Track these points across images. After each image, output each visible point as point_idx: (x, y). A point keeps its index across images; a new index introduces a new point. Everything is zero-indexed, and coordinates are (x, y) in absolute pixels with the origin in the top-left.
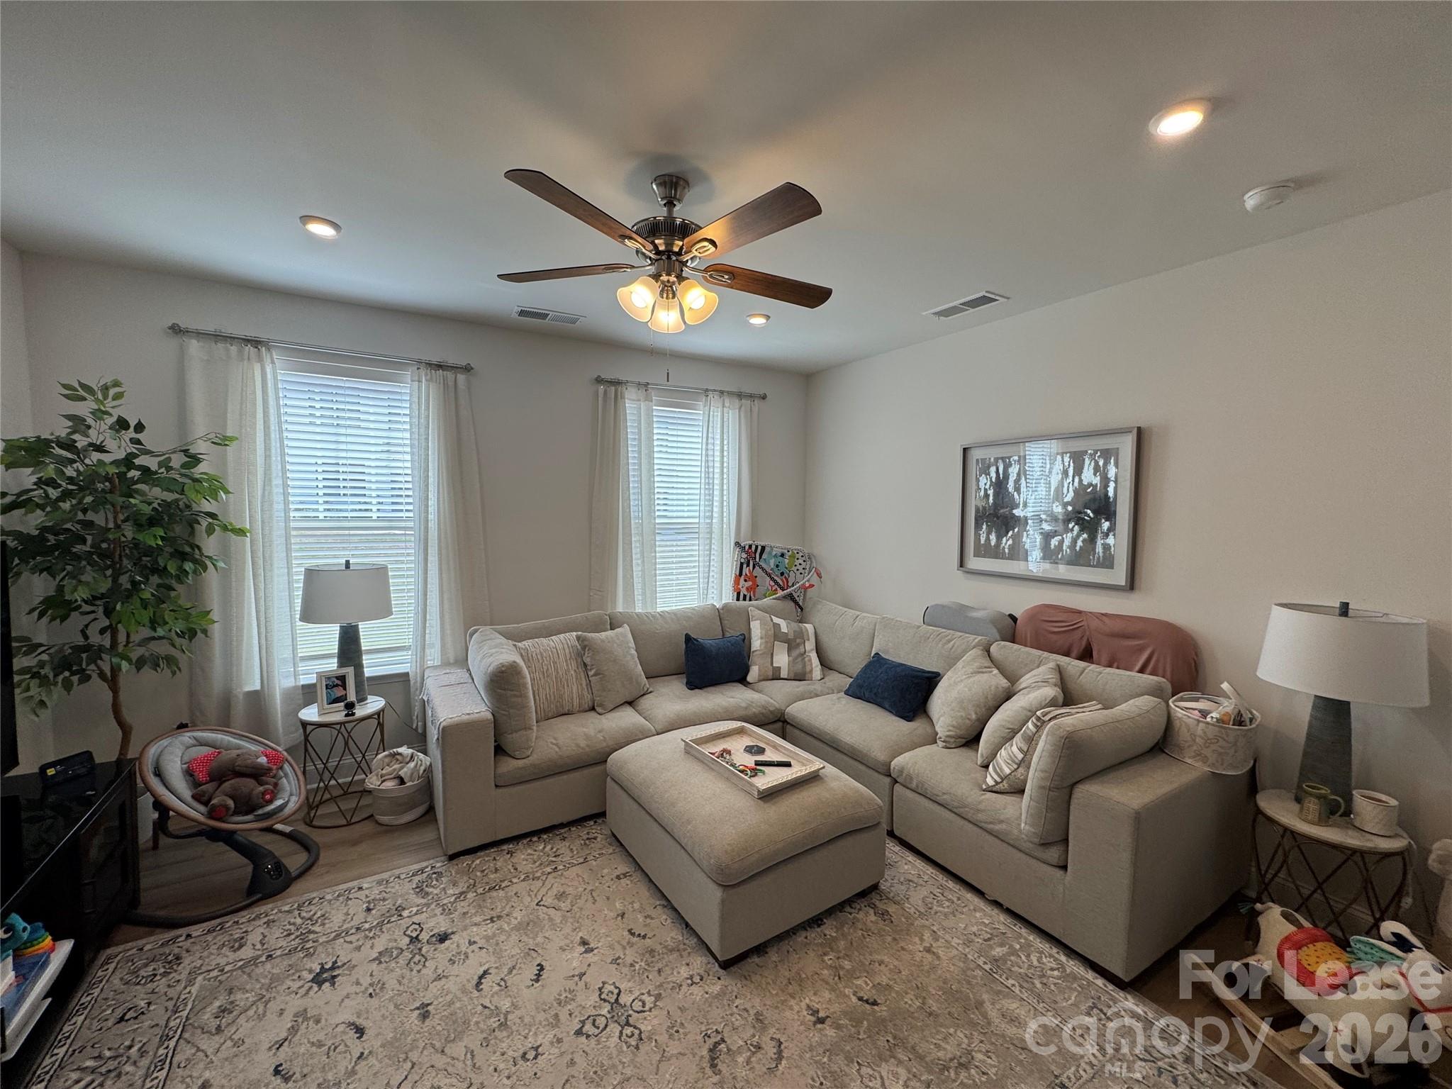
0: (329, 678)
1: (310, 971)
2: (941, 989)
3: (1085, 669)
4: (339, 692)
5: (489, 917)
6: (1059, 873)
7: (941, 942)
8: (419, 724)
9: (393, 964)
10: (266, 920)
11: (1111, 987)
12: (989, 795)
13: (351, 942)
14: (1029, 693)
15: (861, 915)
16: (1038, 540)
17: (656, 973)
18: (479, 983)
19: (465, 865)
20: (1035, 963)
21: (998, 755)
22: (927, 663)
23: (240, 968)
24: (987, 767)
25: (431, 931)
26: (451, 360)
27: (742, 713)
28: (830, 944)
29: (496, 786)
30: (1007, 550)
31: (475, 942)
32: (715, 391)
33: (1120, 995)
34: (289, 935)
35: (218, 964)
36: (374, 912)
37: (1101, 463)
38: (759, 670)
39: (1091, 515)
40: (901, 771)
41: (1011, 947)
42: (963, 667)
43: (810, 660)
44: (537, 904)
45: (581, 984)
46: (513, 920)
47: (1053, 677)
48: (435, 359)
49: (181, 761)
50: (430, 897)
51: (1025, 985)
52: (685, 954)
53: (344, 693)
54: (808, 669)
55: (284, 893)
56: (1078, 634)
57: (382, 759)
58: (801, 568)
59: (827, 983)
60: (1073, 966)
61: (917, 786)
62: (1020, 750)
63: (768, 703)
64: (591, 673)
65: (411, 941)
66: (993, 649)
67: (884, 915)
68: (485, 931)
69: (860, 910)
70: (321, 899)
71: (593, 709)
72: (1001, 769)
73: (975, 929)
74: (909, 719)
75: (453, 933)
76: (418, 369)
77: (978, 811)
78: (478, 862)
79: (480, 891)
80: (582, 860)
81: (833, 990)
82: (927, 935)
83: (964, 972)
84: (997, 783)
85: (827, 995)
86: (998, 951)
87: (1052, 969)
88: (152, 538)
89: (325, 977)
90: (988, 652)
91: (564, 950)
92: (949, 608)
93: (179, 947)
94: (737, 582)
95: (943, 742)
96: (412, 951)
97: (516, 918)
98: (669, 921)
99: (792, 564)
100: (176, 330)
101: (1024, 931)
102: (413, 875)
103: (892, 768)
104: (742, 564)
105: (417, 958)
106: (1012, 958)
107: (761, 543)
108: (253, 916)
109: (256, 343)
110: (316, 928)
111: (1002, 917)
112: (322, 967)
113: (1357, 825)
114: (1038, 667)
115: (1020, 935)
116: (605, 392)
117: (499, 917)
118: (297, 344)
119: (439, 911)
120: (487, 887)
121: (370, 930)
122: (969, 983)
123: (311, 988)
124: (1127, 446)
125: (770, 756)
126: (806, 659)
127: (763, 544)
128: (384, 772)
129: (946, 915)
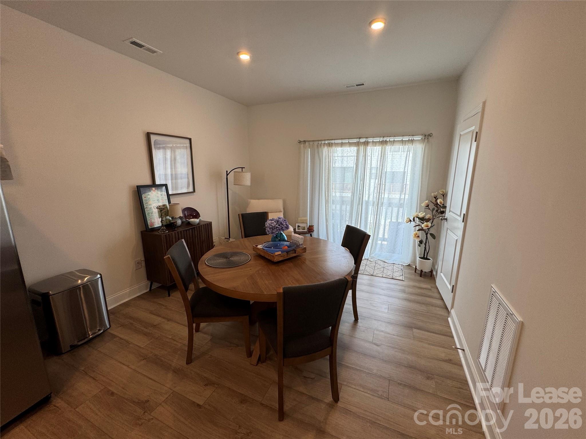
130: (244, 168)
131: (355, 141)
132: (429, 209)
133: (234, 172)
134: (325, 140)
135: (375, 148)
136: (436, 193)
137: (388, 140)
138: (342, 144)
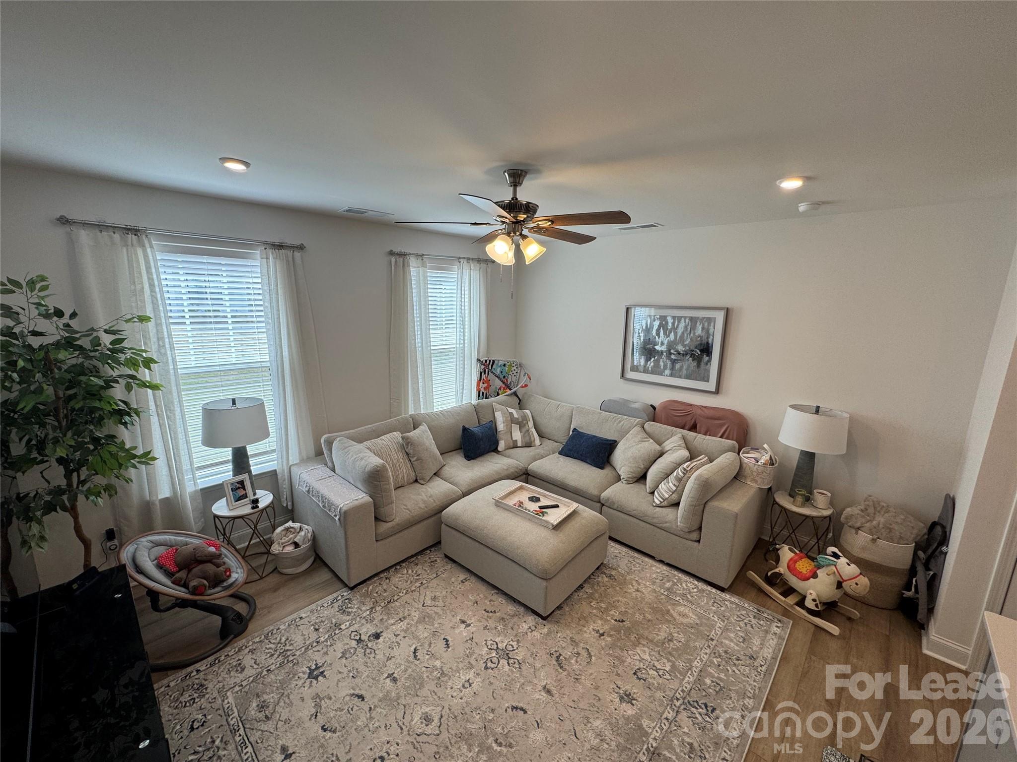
0: (232, 484)
1: (304, 673)
2: (649, 608)
3: (696, 437)
4: (241, 492)
5: (398, 619)
6: (697, 544)
7: (642, 585)
8: (289, 503)
9: (355, 657)
10: (248, 650)
11: (718, 592)
12: (658, 509)
13: (319, 651)
14: (673, 453)
15: (600, 579)
16: (668, 365)
17: (511, 630)
18: (415, 657)
19: (364, 591)
20: (685, 587)
21: (660, 486)
22: (610, 436)
23: (252, 681)
24: (653, 493)
25: (367, 634)
26: (289, 241)
27: (506, 473)
28: (591, 597)
29: (376, 541)
30: (650, 369)
31: (398, 635)
32: (464, 258)
33: (723, 595)
34: (272, 655)
35: (236, 682)
36: (321, 630)
37: (706, 324)
38: (505, 443)
39: (699, 353)
40: (608, 499)
41: (673, 581)
42: (632, 438)
43: (533, 434)
44: (423, 606)
45: (474, 644)
46: (414, 618)
47: (682, 442)
48: (277, 241)
49: (150, 559)
50: (352, 614)
51: (684, 598)
52: (521, 616)
53: (244, 492)
54: (532, 439)
55: (246, 632)
56: (689, 418)
57: (280, 533)
58: (514, 372)
59: (597, 616)
60: (701, 585)
61: (618, 507)
62: (674, 485)
63: (518, 464)
64: (413, 460)
65: (358, 642)
66: (645, 426)
67: (610, 576)
68: (401, 627)
69: (598, 576)
70: (277, 630)
71: (416, 481)
72: (663, 495)
73: (654, 576)
74: (602, 468)
75: (381, 632)
76: (265, 249)
77: (654, 518)
78: (371, 587)
79: (383, 604)
80: (435, 575)
81: (601, 619)
82: (634, 583)
83: (656, 597)
84: (661, 502)
85: (600, 622)
86: (668, 585)
87: (693, 589)
88: (108, 405)
89: (315, 674)
90: (643, 427)
91: (454, 628)
92: (618, 402)
93: (196, 679)
94: (478, 385)
95: (626, 480)
96: (362, 648)
97: (415, 616)
98: (504, 601)
99: (510, 370)
100: (64, 221)
101: (676, 573)
102: (332, 603)
103: (601, 498)
104: (481, 373)
105: (368, 651)
106: (675, 587)
107: (492, 359)
108: (237, 650)
109: (136, 231)
110: (287, 648)
111: (665, 568)
112: (310, 669)
113: (815, 505)
114: (672, 437)
115: (675, 575)
116: (396, 261)
117: (404, 618)
118: (170, 231)
119: (363, 621)
120: (386, 602)
121: (326, 641)
122: (660, 602)
123: (311, 682)
124: (720, 317)
125: (544, 502)
126: (531, 433)
127: (493, 359)
128: (283, 541)
129: (639, 571)
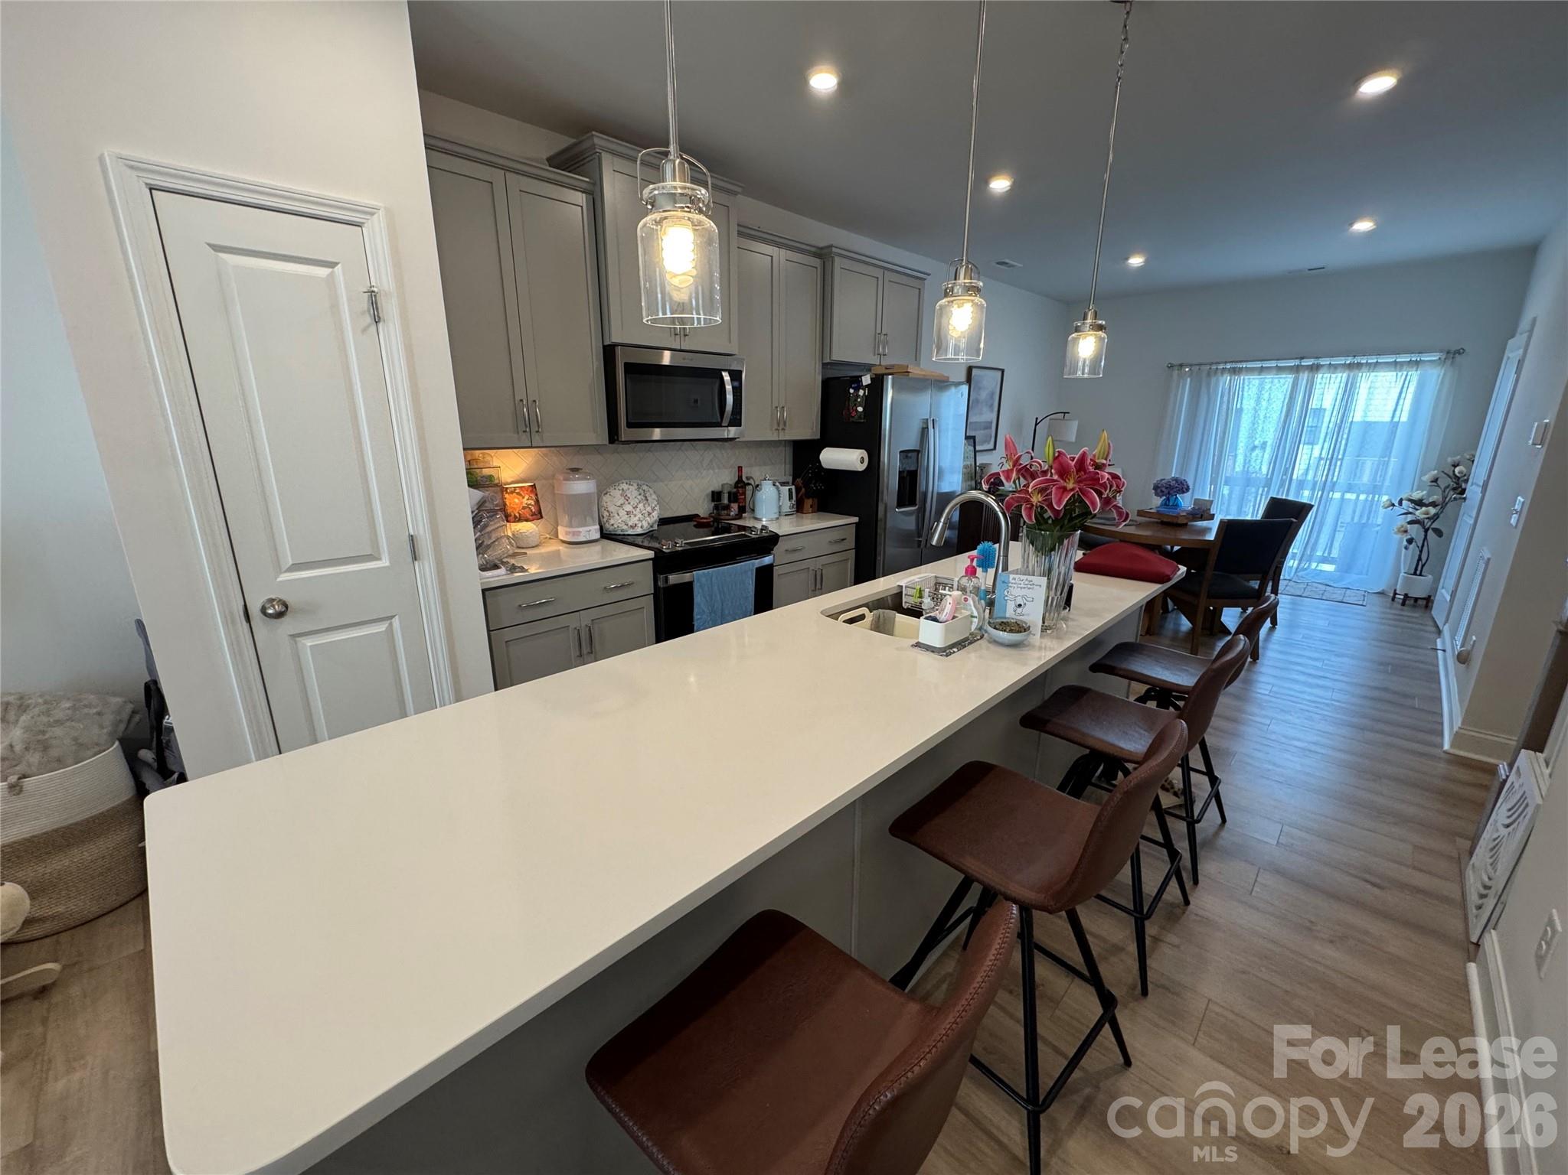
130: (1068, 413)
131: (1292, 363)
132: (1438, 486)
133: (1050, 419)
134: (1226, 363)
135: (1333, 376)
136: (1459, 457)
137: (1365, 361)
138: (1262, 370)
